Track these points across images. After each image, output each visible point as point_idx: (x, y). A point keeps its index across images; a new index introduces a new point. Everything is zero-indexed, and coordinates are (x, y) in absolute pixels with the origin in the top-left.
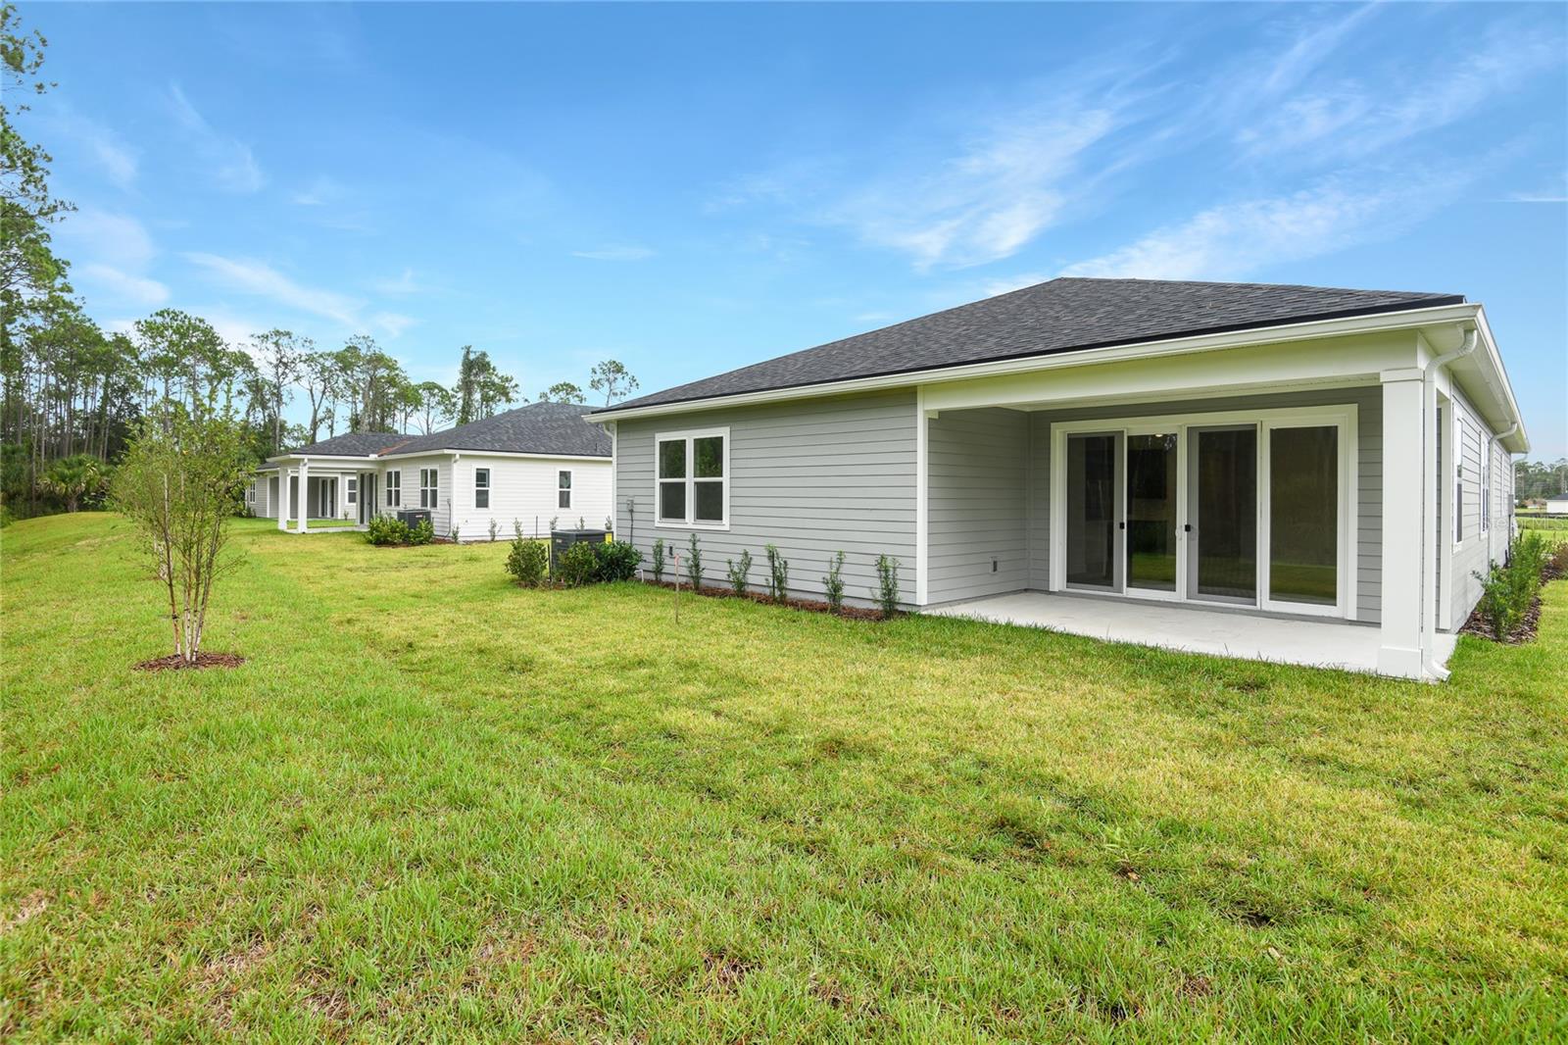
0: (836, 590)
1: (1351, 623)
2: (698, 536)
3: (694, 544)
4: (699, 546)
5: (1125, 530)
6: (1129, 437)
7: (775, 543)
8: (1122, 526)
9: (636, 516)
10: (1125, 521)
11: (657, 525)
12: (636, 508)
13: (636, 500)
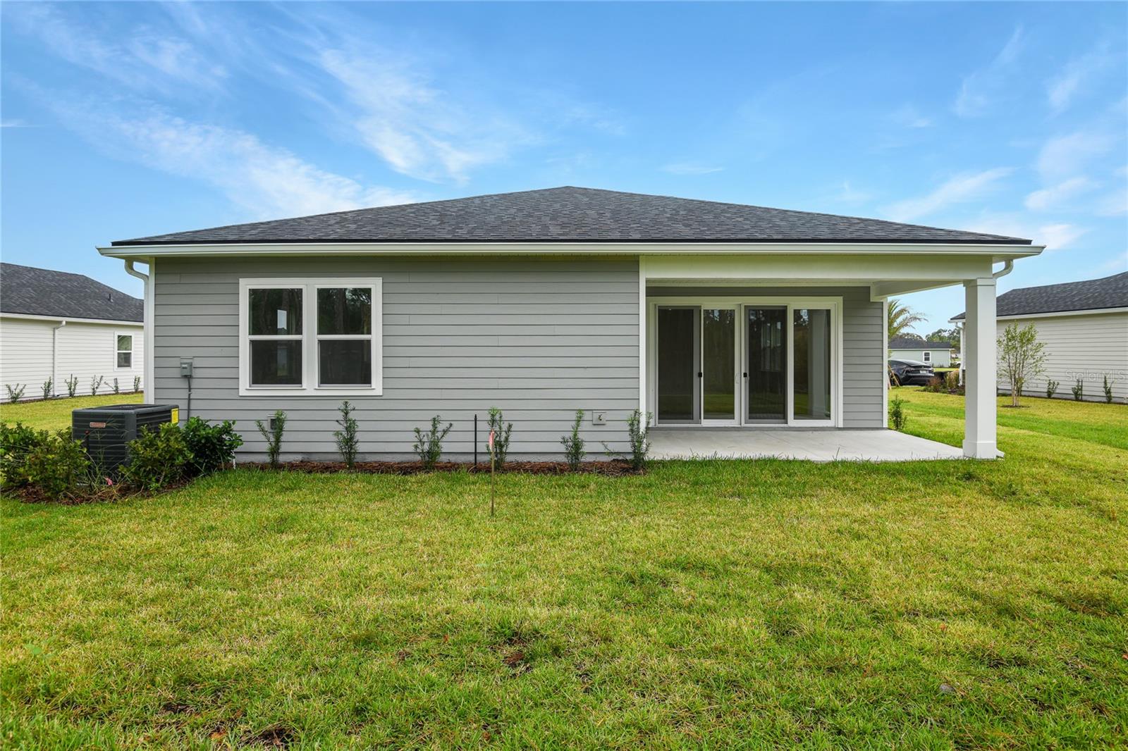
0: (576, 448)
1: (840, 429)
2: (352, 404)
3: (346, 414)
4: (352, 415)
5: (702, 378)
6: (704, 310)
7: (498, 405)
8: (700, 375)
9: (195, 383)
10: (702, 371)
11: (242, 392)
12: (196, 373)
13: (196, 363)
